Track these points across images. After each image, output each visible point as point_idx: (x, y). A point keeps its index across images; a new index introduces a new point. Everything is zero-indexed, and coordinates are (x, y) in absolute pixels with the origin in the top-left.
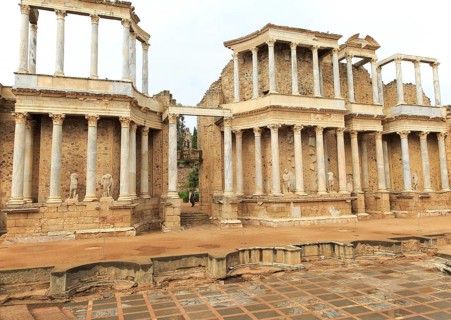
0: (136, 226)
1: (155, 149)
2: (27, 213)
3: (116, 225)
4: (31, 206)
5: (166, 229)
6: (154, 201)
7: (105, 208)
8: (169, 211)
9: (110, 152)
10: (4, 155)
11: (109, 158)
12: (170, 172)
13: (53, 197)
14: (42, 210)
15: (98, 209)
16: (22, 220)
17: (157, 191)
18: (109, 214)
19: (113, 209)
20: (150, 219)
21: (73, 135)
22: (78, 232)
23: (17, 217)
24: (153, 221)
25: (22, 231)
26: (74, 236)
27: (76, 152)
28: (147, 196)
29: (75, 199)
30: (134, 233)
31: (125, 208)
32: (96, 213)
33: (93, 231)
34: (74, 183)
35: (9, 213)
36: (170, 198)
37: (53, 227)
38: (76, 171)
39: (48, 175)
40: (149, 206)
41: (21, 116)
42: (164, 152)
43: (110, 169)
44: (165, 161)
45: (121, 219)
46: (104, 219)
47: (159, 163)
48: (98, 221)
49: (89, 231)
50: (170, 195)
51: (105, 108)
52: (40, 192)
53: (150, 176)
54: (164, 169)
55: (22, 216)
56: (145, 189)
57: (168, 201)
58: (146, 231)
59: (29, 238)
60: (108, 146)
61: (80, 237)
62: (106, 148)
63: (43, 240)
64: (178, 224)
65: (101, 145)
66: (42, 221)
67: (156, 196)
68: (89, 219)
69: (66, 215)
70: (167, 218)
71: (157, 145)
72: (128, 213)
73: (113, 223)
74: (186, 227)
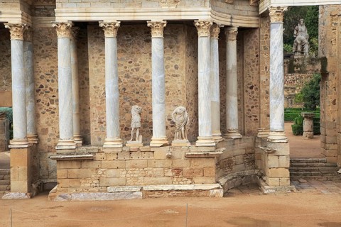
0: (223, 181)
1: (247, 60)
2: (80, 161)
3: (195, 180)
4: (84, 152)
5: (267, 189)
6: (248, 142)
7: (180, 155)
8: (272, 161)
9: (182, 73)
10: (42, 77)
11: (180, 82)
12: (272, 101)
13: (111, 140)
14: (98, 156)
15: (169, 157)
16: (75, 170)
17: (251, 125)
18: (185, 165)
19: (190, 157)
20: (241, 169)
21: (130, 49)
22: (145, 188)
23: (68, 165)
24: (247, 173)
25: (76, 184)
26: (141, 194)
27: (135, 74)
28: (236, 135)
29: (139, 142)
30: (221, 192)
31: (207, 156)
32: (168, 163)
33: (165, 188)
34: (136, 120)
35: (59, 160)
36: (272, 142)
37: (113, 181)
38: (137, 101)
39: (102, 108)
40: (239, 150)
41: (63, 28)
42: (260, 64)
43: (182, 97)
44: (263, 78)
45: (202, 172)
46: (178, 171)
47: (254, 82)
48: (170, 174)
49: (160, 188)
50: (272, 136)
51: (173, 7)
52: (92, 131)
53: (241, 101)
54: (263, 91)
55: (75, 164)
56: (233, 124)
57: (270, 146)
58: (236, 188)
59: (86, 194)
60: (178, 63)
61: (149, 195)
62: (176, 67)
63: (103, 197)
64: (286, 180)
65: (169, 62)
66: (100, 172)
67: (250, 133)
68: (158, 171)
69: (129, 164)
70: (269, 172)
71: (250, 53)
72: (212, 163)
73: (191, 177)
74: (299, 187)
